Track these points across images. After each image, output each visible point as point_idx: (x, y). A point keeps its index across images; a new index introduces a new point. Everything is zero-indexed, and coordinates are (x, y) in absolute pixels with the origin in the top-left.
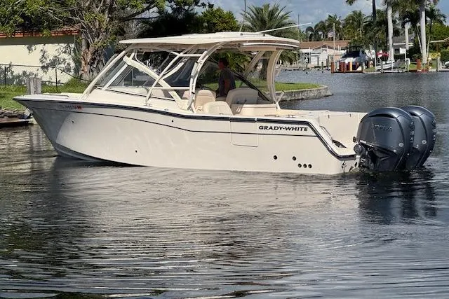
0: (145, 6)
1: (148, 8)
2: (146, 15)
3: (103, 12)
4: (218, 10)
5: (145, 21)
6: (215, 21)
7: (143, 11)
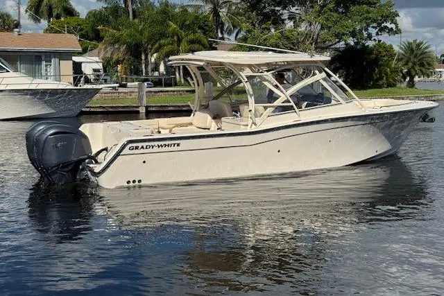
0: (337, 40)
1: (339, 42)
2: (338, 46)
3: (312, 44)
4: (383, 43)
5: (337, 50)
6: (380, 50)
7: (335, 44)
